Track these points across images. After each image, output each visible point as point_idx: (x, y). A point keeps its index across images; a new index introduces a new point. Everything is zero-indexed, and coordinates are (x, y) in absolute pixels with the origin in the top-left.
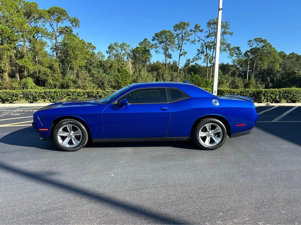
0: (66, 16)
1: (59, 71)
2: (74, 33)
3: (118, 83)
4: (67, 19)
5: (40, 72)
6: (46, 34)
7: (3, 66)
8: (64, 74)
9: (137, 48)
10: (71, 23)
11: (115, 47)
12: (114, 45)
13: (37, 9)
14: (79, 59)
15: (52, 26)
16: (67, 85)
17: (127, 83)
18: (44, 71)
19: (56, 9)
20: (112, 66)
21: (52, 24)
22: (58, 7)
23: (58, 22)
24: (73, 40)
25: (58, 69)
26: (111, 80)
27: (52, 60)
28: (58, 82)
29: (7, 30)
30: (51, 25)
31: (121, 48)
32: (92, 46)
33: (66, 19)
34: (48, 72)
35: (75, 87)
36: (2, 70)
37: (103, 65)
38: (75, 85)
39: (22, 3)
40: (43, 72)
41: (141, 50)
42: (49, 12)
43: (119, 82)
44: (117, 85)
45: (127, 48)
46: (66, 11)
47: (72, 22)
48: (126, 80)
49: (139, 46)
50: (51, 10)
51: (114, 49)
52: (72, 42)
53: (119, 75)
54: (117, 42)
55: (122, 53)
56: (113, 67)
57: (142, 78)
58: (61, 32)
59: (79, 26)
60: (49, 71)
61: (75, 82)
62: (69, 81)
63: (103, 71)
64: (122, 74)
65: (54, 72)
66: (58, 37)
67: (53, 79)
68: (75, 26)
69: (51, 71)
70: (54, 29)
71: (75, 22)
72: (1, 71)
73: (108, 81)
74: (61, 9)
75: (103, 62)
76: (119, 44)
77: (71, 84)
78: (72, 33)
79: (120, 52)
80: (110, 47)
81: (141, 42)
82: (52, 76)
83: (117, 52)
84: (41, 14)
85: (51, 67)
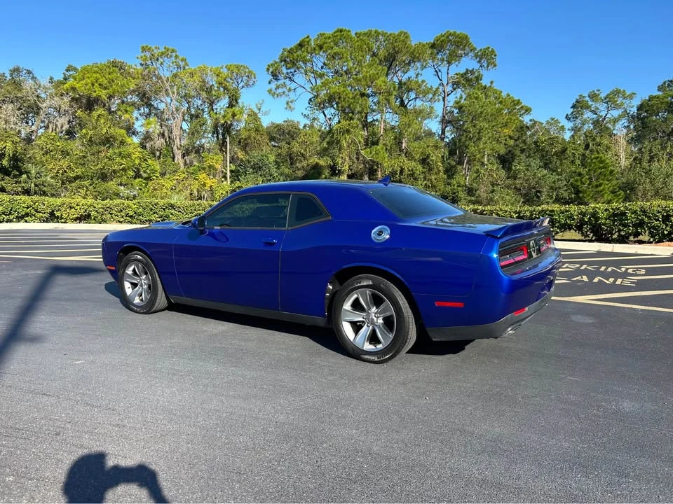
0: (467, 48)
1: (441, 168)
2: (485, 82)
3: (577, 192)
4: (470, 54)
5: (402, 171)
6: (423, 92)
7: (340, 162)
8: (450, 172)
9: (651, 98)
10: (479, 62)
11: (590, 103)
12: (587, 99)
13: (406, 44)
14: (484, 139)
15: (439, 74)
16: (454, 197)
17: (601, 191)
18: (410, 169)
19: (448, 37)
20: (564, 151)
21: (440, 71)
22: (452, 31)
23: (449, 63)
24: (476, 98)
25: (440, 164)
26: (559, 184)
27: (428, 146)
28: (436, 192)
29: (346, 95)
30: (436, 71)
31: (607, 103)
32: (522, 107)
33: (466, 54)
34: (417, 170)
35: (470, 201)
36: (339, 171)
37: (543, 150)
38: (469, 198)
39: (381, 37)
40: (409, 171)
41: (662, 103)
42: (433, 46)
43: (580, 189)
44: (573, 196)
45: (624, 101)
46: (469, 37)
47: (481, 59)
48: (600, 185)
49: (660, 93)
50: (438, 41)
51: (588, 107)
52: (474, 102)
53: (584, 171)
54: (599, 90)
55: (609, 116)
56: (568, 152)
57: (650, 179)
58: (456, 85)
59: (495, 66)
60: (420, 168)
61: (470, 191)
62: (459, 188)
63: (542, 164)
64: (589, 170)
65: (430, 169)
66: (448, 95)
67: (426, 184)
68: (488, 66)
69: (423, 168)
70: (441, 80)
71: (487, 57)
72: (337, 172)
73: (551, 188)
74: (458, 35)
75: (543, 143)
76: (603, 95)
77: (462, 195)
78: (480, 82)
79: (603, 114)
80: (579, 106)
81: (665, 83)
82: (425, 178)
83: (595, 116)
84: (412, 53)
85: (424, 161)
